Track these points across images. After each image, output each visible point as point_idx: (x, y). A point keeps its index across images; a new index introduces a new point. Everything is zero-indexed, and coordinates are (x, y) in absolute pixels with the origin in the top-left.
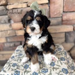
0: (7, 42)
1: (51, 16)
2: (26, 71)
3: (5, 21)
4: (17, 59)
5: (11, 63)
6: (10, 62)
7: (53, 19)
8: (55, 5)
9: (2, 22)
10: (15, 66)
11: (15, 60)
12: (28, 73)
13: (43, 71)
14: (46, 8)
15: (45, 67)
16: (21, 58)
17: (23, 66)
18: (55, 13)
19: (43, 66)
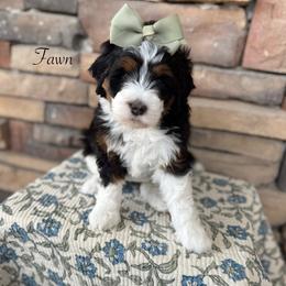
0: (46, 123)
1: (245, 60)
2: (82, 230)
3: (61, 35)
4: (62, 185)
5: (38, 190)
6: (32, 187)
7: (252, 74)
8: (275, 20)
9: (49, 38)
10: (50, 203)
11: (55, 187)
12: (89, 239)
13: (148, 245)
14: (234, 23)
15: (158, 235)
16: (77, 187)
17: (80, 211)
18: (266, 53)
19: (152, 231)
